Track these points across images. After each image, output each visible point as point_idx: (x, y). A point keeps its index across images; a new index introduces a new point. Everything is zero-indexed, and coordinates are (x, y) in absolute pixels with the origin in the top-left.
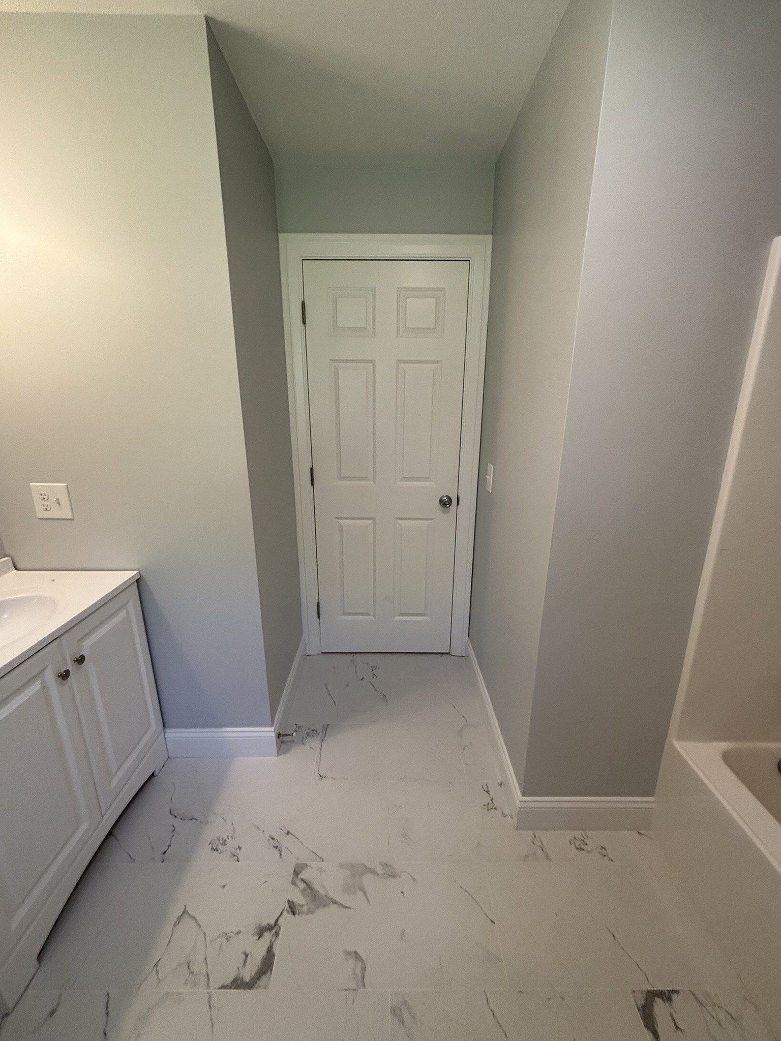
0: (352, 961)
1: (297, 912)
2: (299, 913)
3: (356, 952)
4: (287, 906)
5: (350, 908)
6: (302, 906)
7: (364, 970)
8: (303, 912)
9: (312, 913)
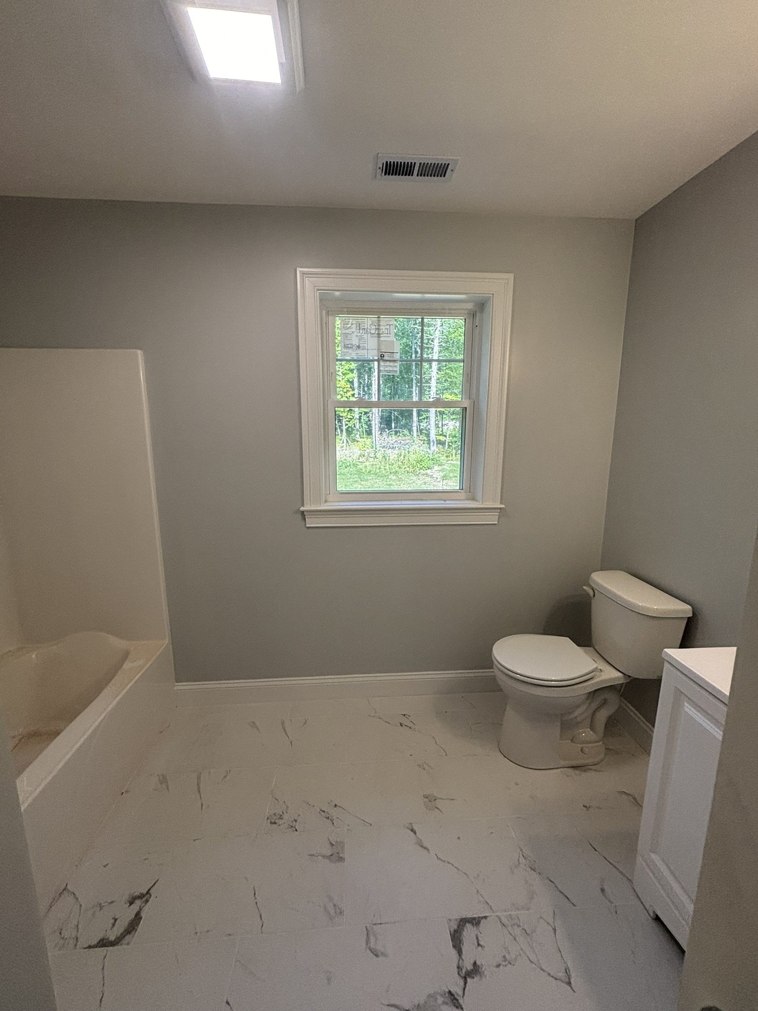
0: (379, 948)
1: (447, 995)
2: (445, 994)
3: (377, 956)
4: (461, 1001)
5: (388, 1005)
6: (444, 1003)
7: (368, 942)
8: (442, 996)
9: (430, 996)
